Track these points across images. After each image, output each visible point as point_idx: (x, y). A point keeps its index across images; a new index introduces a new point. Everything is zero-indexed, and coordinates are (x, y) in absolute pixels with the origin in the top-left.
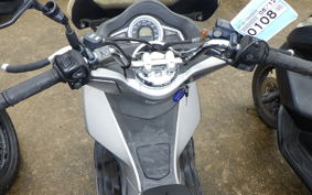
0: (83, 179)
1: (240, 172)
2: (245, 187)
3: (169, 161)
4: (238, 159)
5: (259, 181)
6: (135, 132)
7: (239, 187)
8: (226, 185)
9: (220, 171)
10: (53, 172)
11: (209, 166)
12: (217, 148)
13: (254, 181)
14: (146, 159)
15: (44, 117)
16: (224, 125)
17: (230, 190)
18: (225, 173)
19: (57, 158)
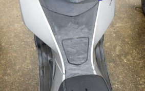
0: (32, 49)
1: (127, 48)
2: (129, 57)
3: (88, 51)
4: (127, 40)
5: (138, 53)
6: (60, 27)
7: (125, 57)
8: (118, 55)
9: (115, 47)
10: (14, 44)
11: (109, 44)
12: (115, 33)
13: (135, 53)
14: (69, 49)
15: (6, 10)
16: (120, 18)
17: (120, 58)
18: (118, 48)
19: (16, 36)
